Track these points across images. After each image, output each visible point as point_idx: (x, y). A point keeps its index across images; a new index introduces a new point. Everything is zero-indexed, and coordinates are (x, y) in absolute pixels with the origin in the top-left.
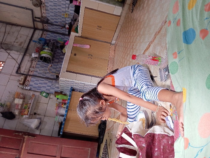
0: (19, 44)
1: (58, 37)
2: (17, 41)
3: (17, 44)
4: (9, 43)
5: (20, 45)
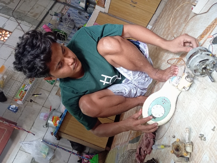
0: (33, 14)
2: (32, 11)
3: (31, 15)
4: (22, 12)
5: (35, 16)
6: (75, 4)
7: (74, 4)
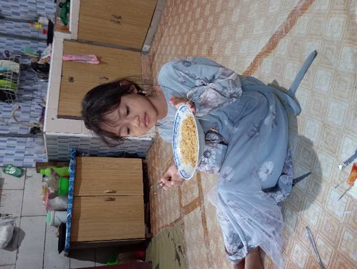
1: (23, 46)
6: (7, 29)
7: (5, 31)
